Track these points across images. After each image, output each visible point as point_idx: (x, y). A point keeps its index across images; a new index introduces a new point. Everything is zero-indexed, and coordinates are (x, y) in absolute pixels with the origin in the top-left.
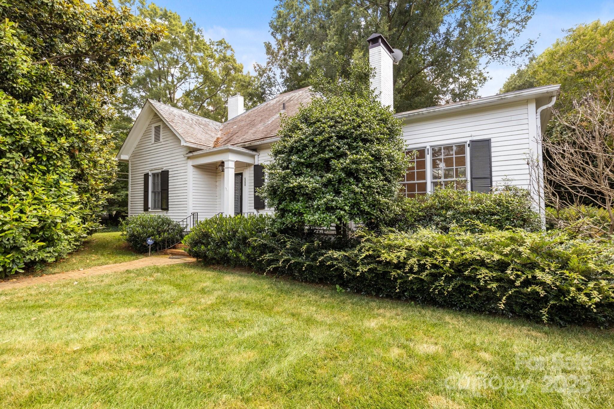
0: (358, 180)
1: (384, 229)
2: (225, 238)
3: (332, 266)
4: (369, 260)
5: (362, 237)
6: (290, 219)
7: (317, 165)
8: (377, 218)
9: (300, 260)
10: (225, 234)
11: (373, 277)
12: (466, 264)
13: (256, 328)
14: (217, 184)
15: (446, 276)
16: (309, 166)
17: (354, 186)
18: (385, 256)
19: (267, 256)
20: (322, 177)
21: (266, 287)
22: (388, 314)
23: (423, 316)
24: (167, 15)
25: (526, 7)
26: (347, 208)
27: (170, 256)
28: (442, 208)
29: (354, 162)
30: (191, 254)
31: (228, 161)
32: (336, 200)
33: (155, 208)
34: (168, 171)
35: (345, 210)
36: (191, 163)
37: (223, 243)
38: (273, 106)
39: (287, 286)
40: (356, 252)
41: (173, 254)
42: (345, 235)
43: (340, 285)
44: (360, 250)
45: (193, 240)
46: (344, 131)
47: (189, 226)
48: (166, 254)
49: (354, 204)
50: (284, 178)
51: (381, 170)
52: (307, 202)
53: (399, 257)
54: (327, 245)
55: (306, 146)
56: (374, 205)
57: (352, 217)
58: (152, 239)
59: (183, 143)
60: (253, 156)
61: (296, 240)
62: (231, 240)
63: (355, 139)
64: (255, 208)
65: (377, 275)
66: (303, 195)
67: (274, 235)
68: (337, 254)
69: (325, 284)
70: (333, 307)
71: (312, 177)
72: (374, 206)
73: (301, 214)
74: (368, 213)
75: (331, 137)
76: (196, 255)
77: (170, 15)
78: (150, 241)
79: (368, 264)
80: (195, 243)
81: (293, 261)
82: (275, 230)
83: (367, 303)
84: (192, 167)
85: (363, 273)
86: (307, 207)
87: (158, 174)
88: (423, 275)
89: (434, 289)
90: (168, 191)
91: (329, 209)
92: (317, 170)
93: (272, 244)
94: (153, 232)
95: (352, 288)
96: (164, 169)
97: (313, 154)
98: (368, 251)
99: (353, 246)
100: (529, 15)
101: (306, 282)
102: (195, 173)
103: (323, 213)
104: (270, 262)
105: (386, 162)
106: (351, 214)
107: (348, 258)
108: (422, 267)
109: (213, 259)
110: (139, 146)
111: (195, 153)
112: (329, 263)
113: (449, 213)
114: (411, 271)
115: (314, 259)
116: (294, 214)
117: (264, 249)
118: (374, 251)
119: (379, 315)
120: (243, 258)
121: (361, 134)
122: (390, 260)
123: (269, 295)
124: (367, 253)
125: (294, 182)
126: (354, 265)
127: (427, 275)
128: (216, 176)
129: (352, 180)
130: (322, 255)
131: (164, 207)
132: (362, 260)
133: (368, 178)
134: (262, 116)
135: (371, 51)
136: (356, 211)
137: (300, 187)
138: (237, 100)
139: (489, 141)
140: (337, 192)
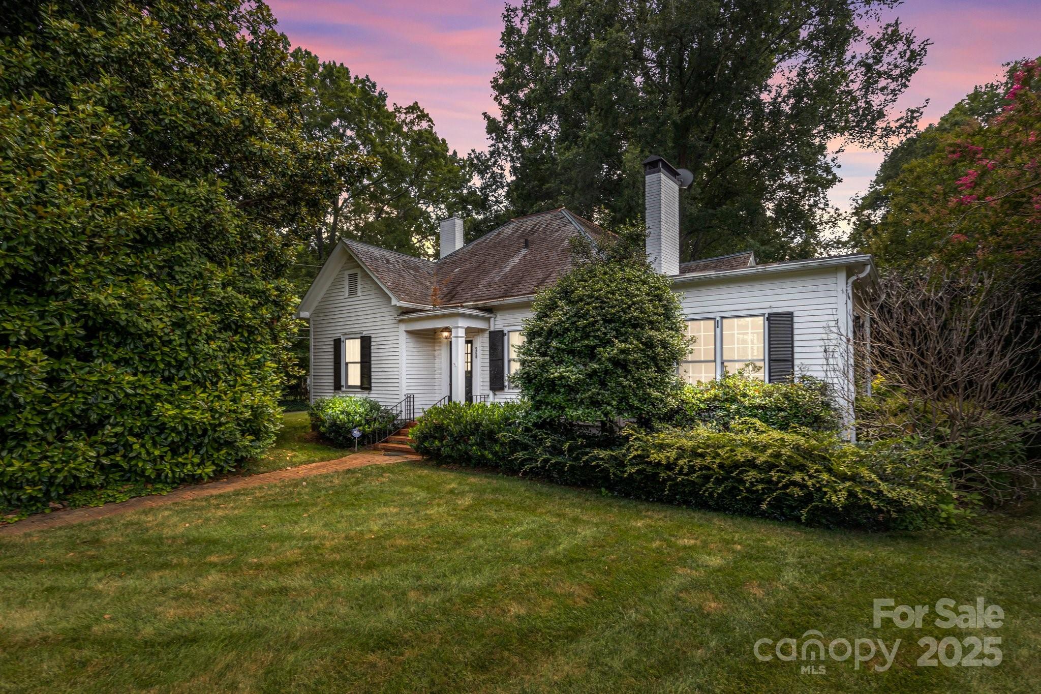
0: (627, 372)
1: (657, 425)
2: (465, 432)
3: (598, 466)
4: (638, 460)
5: (631, 435)
6: (547, 413)
7: (580, 352)
8: (648, 413)
9: (560, 459)
10: (466, 427)
11: (642, 479)
12: (736, 465)
13: (525, 525)
14: (436, 353)
15: (717, 478)
16: (571, 352)
17: (621, 379)
18: (655, 456)
19: (520, 455)
20: (585, 365)
21: (523, 489)
22: (656, 516)
23: (693, 518)
24: (333, 75)
25: (908, 54)
26: (614, 403)
27: (383, 452)
28: (727, 400)
29: (622, 351)
30: (418, 450)
31: (458, 327)
32: (602, 394)
34: (370, 337)
35: (612, 405)
36: (403, 327)
37: (462, 437)
38: (509, 237)
39: (545, 489)
40: (624, 451)
41: (386, 450)
42: (612, 431)
43: (607, 488)
44: (628, 449)
45: (422, 433)
46: (611, 314)
47: (403, 413)
48: (376, 449)
49: (623, 398)
50: (543, 367)
51: (654, 359)
52: (569, 394)
53: (669, 458)
54: (592, 443)
55: (568, 330)
56: (645, 398)
57: (620, 412)
58: (359, 431)
59: (394, 302)
60: (488, 320)
61: (557, 437)
62: (473, 434)
63: (624, 324)
64: (491, 389)
65: (646, 476)
66: (564, 386)
67: (527, 430)
68: (603, 454)
69: (589, 487)
70: (599, 509)
71: (575, 365)
72: (645, 400)
73: (562, 408)
74: (637, 408)
75: (597, 321)
76: (425, 452)
77: (337, 75)
78: (356, 433)
79: (637, 464)
80: (424, 437)
81: (553, 461)
82: (530, 424)
83: (636, 506)
84: (405, 334)
85: (631, 474)
86: (569, 400)
88: (693, 477)
89: (704, 492)
90: (370, 364)
91: (595, 403)
92: (580, 357)
93: (526, 440)
94: (360, 421)
95: (620, 492)
96: (365, 334)
97: (575, 340)
98: (636, 450)
99: (621, 445)
100: (913, 66)
101: (567, 484)
102: (409, 341)
103: (588, 408)
104: (524, 462)
105: (659, 350)
106: (618, 409)
107: (615, 458)
108: (692, 469)
109: (450, 456)
110: (325, 299)
111: (411, 316)
112: (594, 463)
113: (733, 407)
114: (681, 472)
115: (577, 459)
116: (555, 408)
117: (515, 445)
118: (643, 450)
119: (646, 516)
120: (490, 456)
121: (630, 319)
122: (660, 461)
123: (528, 497)
124: (636, 453)
125: (556, 372)
126: (621, 465)
127: (698, 477)
128: (434, 343)
129: (620, 371)
130: (587, 454)
131: (366, 385)
132: (630, 460)
133: (638, 369)
134: (494, 256)
135: (648, 178)
136: (624, 406)
137: (561, 378)
138: (454, 225)
139: (791, 315)
140: (603, 384)
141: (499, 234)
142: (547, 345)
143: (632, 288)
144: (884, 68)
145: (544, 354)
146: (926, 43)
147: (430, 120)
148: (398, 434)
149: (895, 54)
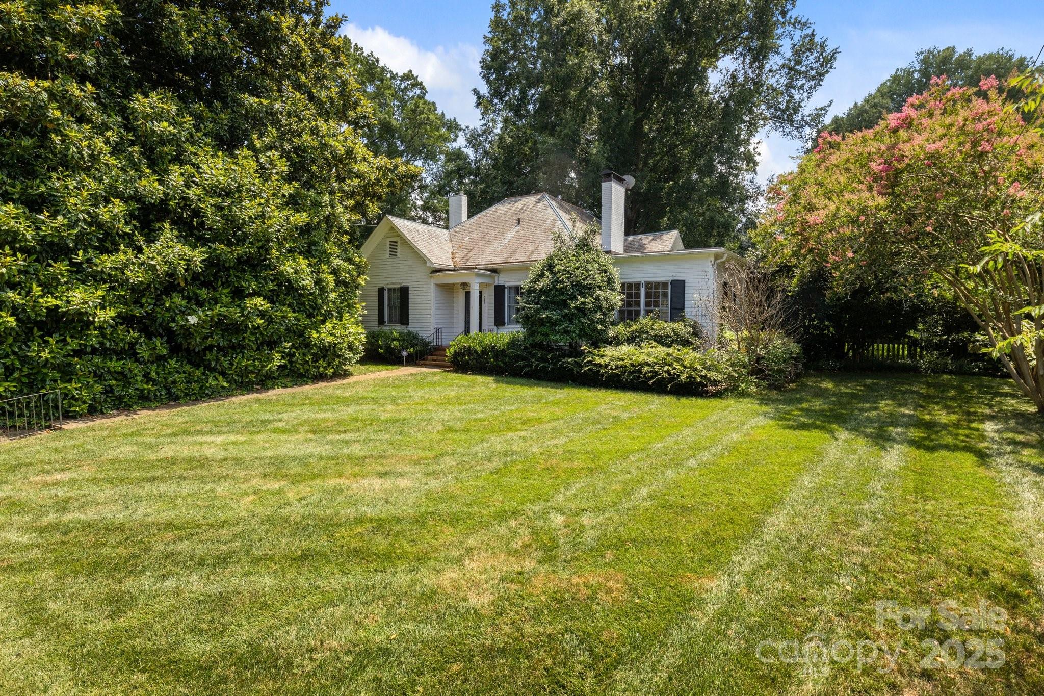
0: (585, 315)
1: (601, 344)
3: (567, 367)
4: (589, 363)
5: (586, 350)
6: (538, 338)
7: (558, 303)
8: (596, 338)
9: (546, 364)
11: (591, 373)
12: (639, 364)
14: (454, 300)
15: (629, 371)
17: (581, 319)
18: (598, 361)
19: (521, 363)
20: (561, 310)
27: (423, 366)
29: (582, 303)
31: (475, 283)
32: (570, 327)
33: (391, 321)
34: (408, 287)
35: (576, 333)
36: (433, 282)
38: (505, 214)
40: (581, 358)
42: (575, 348)
44: (584, 358)
46: (576, 281)
47: (435, 341)
49: (582, 329)
50: (537, 311)
52: (552, 327)
53: (605, 361)
54: (564, 355)
55: (551, 290)
57: (580, 337)
59: (428, 264)
60: (494, 277)
61: (544, 352)
63: (583, 287)
64: (495, 325)
65: (593, 372)
66: (549, 322)
67: (526, 348)
68: (570, 360)
71: (555, 311)
72: (595, 330)
73: (547, 335)
74: (590, 335)
75: (568, 285)
78: (404, 354)
79: (589, 365)
81: (542, 366)
82: (527, 345)
84: (433, 285)
85: (585, 371)
86: (551, 330)
87: (394, 289)
88: (618, 371)
89: (623, 379)
90: (408, 306)
91: (566, 332)
92: (558, 306)
93: (525, 354)
94: (407, 345)
96: (404, 284)
97: (555, 296)
98: (588, 358)
99: (580, 355)
100: (826, 69)
102: (437, 291)
103: (562, 335)
104: (523, 367)
106: (579, 335)
107: (577, 362)
108: (617, 367)
111: (439, 273)
112: (565, 366)
114: (611, 369)
115: (555, 364)
116: (542, 335)
117: (518, 358)
118: (592, 358)
120: (501, 365)
121: (587, 284)
122: (601, 363)
125: (544, 314)
126: (580, 366)
127: (620, 371)
129: (581, 314)
130: (561, 360)
131: (403, 321)
132: (585, 363)
133: (591, 313)
134: (495, 229)
135: (604, 184)
136: (583, 334)
137: (547, 317)
138: (461, 201)
139: (684, 281)
140: (571, 322)
141: (496, 210)
142: (539, 298)
143: (589, 266)
144: (803, 69)
145: (537, 304)
146: (835, 52)
147: (423, 88)
148: (432, 355)
149: (812, 58)
